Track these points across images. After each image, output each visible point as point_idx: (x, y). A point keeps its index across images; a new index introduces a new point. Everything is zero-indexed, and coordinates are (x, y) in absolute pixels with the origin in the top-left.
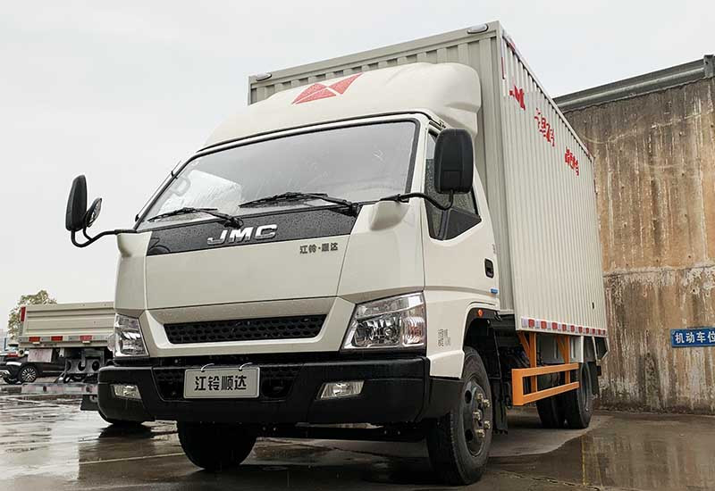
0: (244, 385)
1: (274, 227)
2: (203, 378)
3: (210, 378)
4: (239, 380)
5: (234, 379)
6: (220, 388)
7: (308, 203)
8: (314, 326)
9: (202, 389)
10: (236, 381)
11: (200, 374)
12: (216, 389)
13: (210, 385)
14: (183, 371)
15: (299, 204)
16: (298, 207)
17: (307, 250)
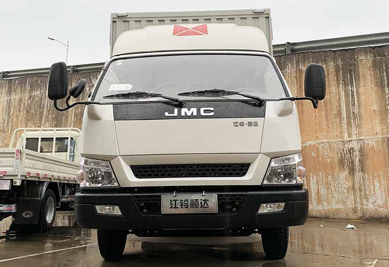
0: (207, 205)
1: (212, 109)
2: (175, 201)
3: (181, 200)
4: (203, 202)
5: (200, 201)
6: (189, 206)
7: (225, 97)
8: (243, 170)
9: (176, 207)
10: (201, 203)
11: (173, 198)
12: (187, 207)
13: (182, 205)
14: (160, 196)
15: (220, 96)
16: (219, 98)
17: (238, 125)
